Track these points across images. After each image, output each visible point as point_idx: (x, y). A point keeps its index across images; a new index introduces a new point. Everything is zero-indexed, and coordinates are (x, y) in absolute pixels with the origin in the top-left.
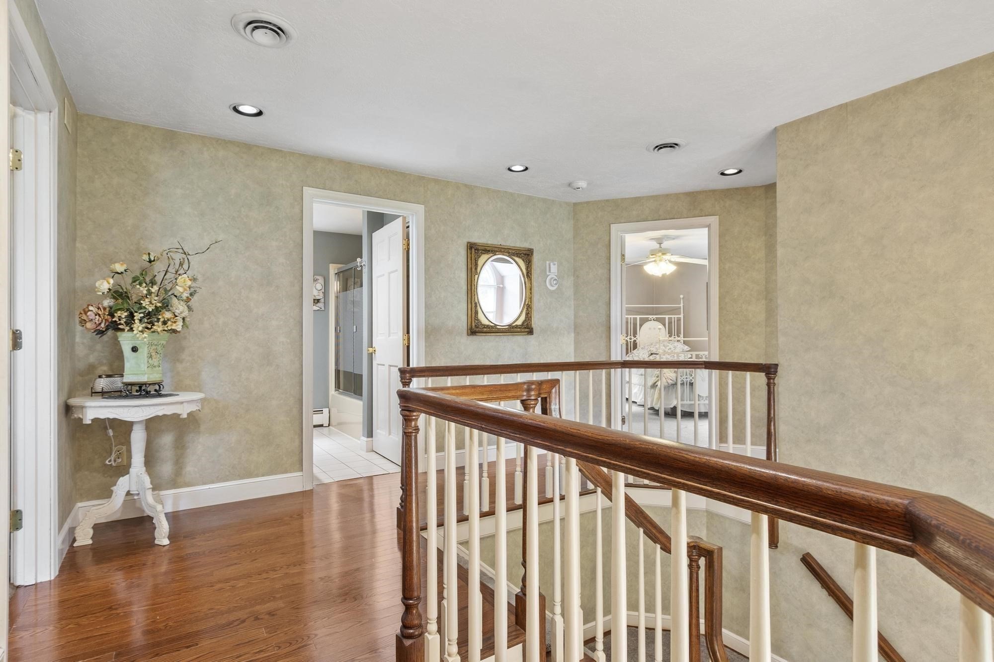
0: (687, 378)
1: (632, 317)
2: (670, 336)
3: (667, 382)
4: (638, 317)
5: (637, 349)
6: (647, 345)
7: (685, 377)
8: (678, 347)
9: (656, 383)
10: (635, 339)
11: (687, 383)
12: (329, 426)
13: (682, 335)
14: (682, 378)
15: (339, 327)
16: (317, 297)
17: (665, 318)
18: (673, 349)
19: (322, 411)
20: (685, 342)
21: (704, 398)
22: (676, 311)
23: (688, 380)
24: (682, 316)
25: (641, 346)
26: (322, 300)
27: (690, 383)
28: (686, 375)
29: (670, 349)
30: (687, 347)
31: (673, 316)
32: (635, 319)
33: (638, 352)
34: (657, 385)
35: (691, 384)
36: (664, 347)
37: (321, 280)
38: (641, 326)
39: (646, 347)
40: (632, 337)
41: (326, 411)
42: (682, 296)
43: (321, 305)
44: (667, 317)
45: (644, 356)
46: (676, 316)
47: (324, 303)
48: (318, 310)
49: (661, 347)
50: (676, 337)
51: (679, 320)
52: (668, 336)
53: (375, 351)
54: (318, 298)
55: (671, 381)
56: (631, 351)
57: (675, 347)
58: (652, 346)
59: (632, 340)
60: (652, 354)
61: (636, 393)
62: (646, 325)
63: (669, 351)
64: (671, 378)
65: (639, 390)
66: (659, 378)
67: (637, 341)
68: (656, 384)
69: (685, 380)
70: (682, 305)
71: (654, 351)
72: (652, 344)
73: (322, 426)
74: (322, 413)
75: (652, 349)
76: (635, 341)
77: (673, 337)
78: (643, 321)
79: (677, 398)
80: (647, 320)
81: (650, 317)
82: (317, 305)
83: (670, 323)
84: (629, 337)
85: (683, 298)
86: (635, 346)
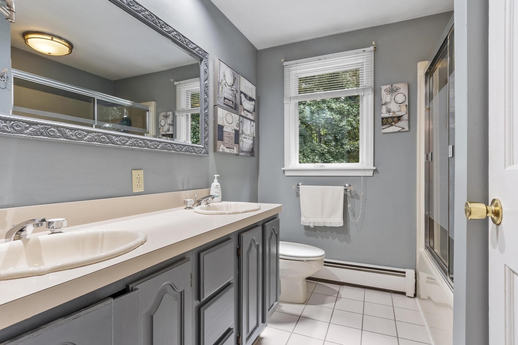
12: (415, 295)
15: (430, 154)
16: (397, 113)
19: (405, 273)
26: (406, 117)
37: (403, 89)
41: (410, 273)
43: (403, 124)
47: (409, 120)
48: (399, 131)
53: (497, 214)
54: (399, 114)
73: (404, 293)
74: (405, 276)
82: (397, 125)
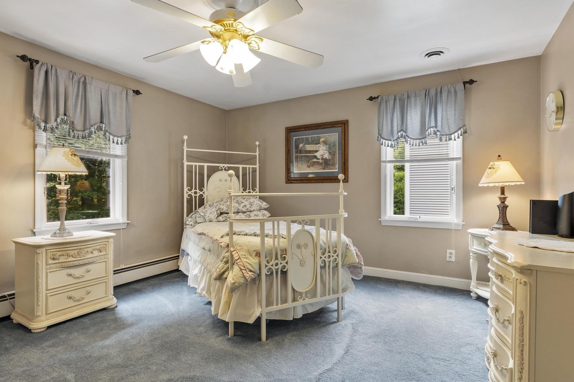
0: (277, 264)
1: (198, 164)
2: (245, 190)
3: (244, 277)
4: (206, 165)
5: (203, 207)
6: (216, 201)
7: (273, 262)
8: (255, 203)
9: (223, 273)
10: (201, 193)
11: (277, 273)
13: (257, 189)
14: (269, 266)
17: (239, 168)
18: (248, 206)
20: (261, 198)
21: (304, 295)
22: (251, 160)
23: (280, 266)
24: (257, 166)
25: (209, 203)
27: (282, 271)
28: (277, 258)
29: (245, 206)
30: (265, 203)
31: (247, 166)
32: (201, 168)
33: (204, 211)
34: (226, 278)
35: (284, 273)
36: (237, 205)
38: (209, 177)
39: (215, 204)
40: (198, 191)
42: (257, 143)
44: (241, 166)
45: (211, 216)
46: (251, 166)
49: (233, 205)
50: (251, 191)
51: (254, 171)
52: (242, 189)
55: (250, 273)
56: (196, 209)
57: (251, 204)
58: (222, 203)
59: (198, 195)
60: (222, 214)
61: (196, 275)
62: (216, 176)
63: (244, 210)
64: (250, 268)
65: (200, 272)
66: (229, 265)
67: (205, 196)
68: (225, 276)
69: (274, 268)
70: (257, 154)
71: (224, 208)
72: (222, 200)
75: (222, 207)
76: (201, 196)
77: (247, 191)
78: (212, 171)
79: (260, 302)
80: (217, 169)
81: (221, 165)
83: (244, 175)
84: (193, 191)
85: (259, 146)
86: (202, 202)
